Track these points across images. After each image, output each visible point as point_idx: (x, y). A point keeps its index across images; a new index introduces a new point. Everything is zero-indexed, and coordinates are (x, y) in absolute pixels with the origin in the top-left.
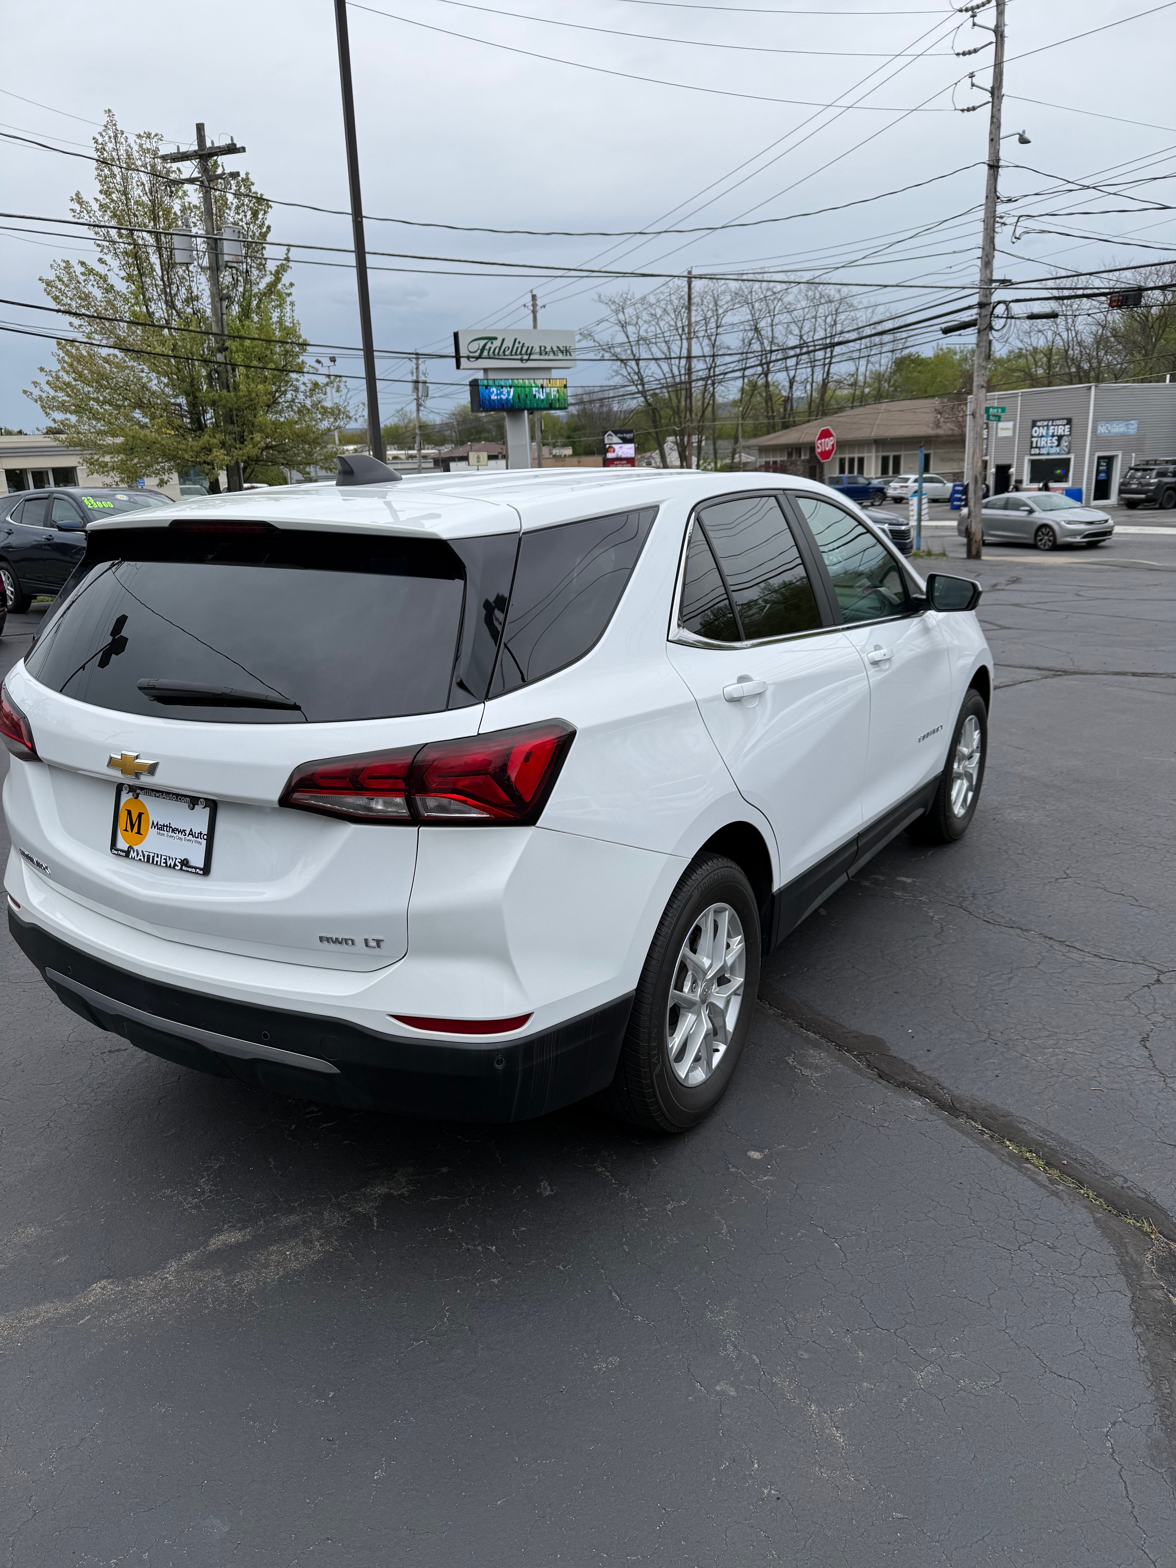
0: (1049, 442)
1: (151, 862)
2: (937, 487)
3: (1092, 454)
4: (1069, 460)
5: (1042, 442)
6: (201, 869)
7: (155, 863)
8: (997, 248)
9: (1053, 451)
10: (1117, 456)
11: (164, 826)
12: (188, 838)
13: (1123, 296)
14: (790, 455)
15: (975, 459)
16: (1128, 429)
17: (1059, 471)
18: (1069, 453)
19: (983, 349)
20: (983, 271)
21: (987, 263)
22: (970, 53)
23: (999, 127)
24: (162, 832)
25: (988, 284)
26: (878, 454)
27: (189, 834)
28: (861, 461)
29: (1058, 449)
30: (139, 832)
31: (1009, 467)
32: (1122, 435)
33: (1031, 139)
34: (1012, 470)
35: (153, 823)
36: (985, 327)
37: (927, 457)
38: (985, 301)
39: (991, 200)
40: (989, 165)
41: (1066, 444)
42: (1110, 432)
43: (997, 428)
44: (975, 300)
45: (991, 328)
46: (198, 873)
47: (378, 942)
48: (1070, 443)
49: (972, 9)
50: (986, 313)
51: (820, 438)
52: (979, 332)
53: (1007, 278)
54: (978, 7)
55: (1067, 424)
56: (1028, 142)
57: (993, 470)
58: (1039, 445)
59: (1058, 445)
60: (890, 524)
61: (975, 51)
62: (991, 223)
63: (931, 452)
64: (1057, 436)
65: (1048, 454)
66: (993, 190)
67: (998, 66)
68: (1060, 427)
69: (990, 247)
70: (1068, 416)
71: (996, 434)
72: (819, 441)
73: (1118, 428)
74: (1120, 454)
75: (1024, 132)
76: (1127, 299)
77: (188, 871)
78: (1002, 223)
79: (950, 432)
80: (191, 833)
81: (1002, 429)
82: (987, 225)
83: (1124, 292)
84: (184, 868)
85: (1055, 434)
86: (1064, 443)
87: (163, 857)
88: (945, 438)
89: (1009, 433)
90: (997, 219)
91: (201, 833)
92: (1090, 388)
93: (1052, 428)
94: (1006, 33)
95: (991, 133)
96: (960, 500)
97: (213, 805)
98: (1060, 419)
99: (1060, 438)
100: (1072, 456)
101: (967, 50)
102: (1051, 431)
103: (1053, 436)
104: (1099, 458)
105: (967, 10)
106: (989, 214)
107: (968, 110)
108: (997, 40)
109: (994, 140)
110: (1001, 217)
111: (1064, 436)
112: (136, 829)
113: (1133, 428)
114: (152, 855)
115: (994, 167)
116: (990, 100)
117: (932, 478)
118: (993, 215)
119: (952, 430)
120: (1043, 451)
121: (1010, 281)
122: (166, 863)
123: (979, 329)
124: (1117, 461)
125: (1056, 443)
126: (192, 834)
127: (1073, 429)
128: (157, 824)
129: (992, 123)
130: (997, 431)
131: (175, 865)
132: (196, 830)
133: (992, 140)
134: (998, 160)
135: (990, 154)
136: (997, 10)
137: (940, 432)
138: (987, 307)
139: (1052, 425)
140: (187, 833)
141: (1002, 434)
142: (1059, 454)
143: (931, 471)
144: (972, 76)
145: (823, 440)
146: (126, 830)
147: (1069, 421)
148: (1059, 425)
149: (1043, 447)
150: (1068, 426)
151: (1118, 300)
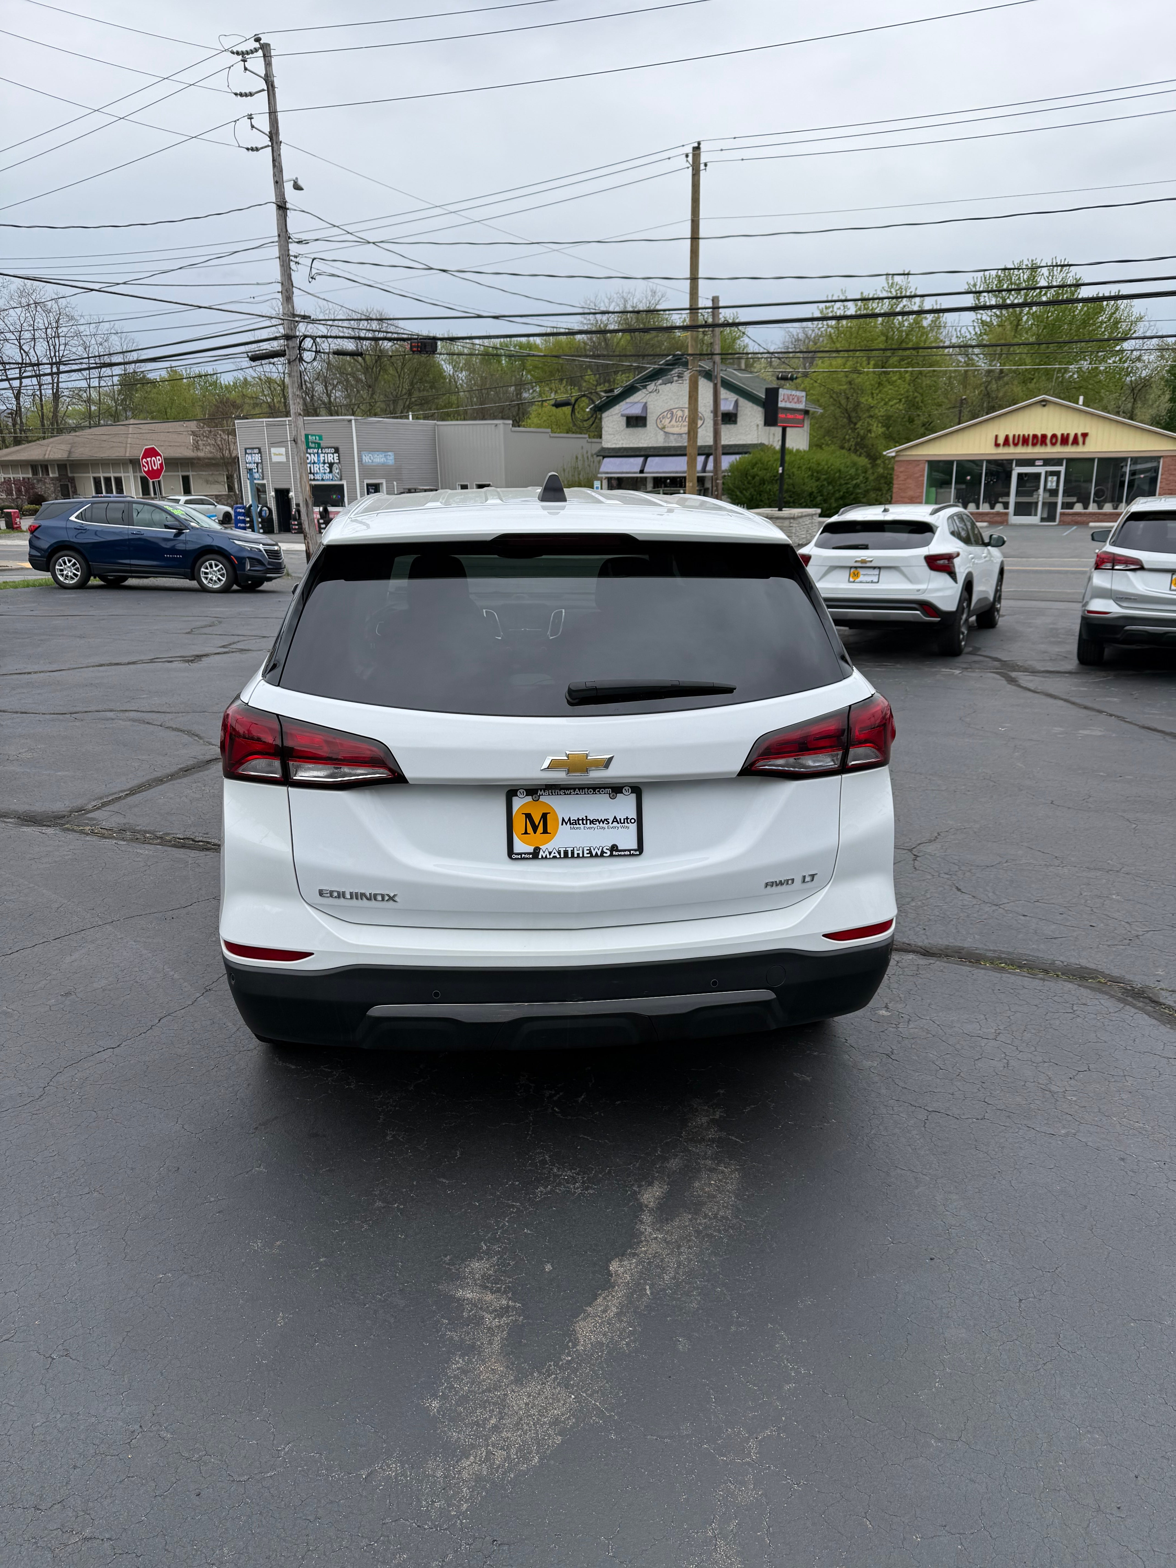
0: (321, 468)
1: (570, 856)
2: (209, 509)
3: (361, 482)
4: (343, 485)
5: (315, 468)
6: (635, 850)
7: (576, 856)
8: (294, 285)
9: (327, 476)
10: (382, 483)
11: (578, 820)
12: (612, 826)
13: (421, 343)
14: (35, 473)
15: (303, 483)
16: (387, 459)
17: (334, 496)
18: (341, 480)
19: (296, 378)
20: (285, 305)
21: (288, 298)
22: (246, 95)
23: (281, 171)
24: (578, 826)
25: (292, 318)
26: (135, 474)
27: (613, 821)
28: (119, 481)
29: (331, 475)
30: (545, 831)
31: (288, 491)
32: (383, 465)
33: (304, 188)
34: (292, 494)
35: (563, 820)
36: (294, 358)
37: (186, 480)
38: (291, 333)
39: (283, 239)
40: (278, 205)
41: (337, 471)
42: (372, 462)
43: (270, 454)
44: (281, 330)
45: (301, 359)
46: (633, 855)
47: (813, 876)
48: (340, 470)
49: (243, 53)
50: (293, 345)
51: (145, 456)
52: (289, 363)
53: (307, 314)
54: (248, 53)
55: (335, 452)
56: (301, 189)
57: (273, 494)
58: (312, 471)
59: (331, 472)
60: (263, 545)
61: (251, 94)
62: (286, 261)
63: (190, 474)
64: (328, 463)
65: (323, 480)
66: (284, 230)
67: (273, 114)
68: (329, 455)
69: (288, 283)
70: (335, 445)
71: (271, 459)
72: (144, 460)
73: (378, 459)
74: (384, 481)
75: (297, 178)
76: (425, 346)
77: (621, 855)
78: (296, 263)
79: (210, 455)
80: (615, 820)
81: (275, 454)
82: (283, 261)
83: (421, 339)
84: (614, 853)
85: (326, 461)
86: (336, 470)
87: (585, 849)
88: (207, 461)
89: (283, 459)
90: (292, 258)
91: (627, 818)
92: (350, 421)
93: (322, 455)
94: (276, 84)
95: (274, 175)
96: (244, 522)
97: (637, 789)
98: (328, 448)
99: (331, 465)
100: (344, 482)
101: (243, 92)
102: (322, 459)
103: (324, 463)
104: (368, 485)
105: (238, 53)
106: (283, 252)
107: (252, 149)
108: (268, 88)
109: (278, 183)
110: (296, 257)
111: (334, 463)
112: (540, 829)
113: (390, 459)
114: (570, 850)
115: (282, 208)
116: (270, 144)
117: (201, 500)
118: (287, 253)
119: (211, 452)
120: (318, 477)
121: (310, 317)
122: (590, 853)
123: (289, 360)
124: (382, 487)
125: (328, 470)
126: (617, 821)
127: (341, 457)
128: (569, 819)
129: (274, 166)
130: (270, 456)
131: (603, 852)
132: (621, 816)
133: (277, 182)
134: (285, 202)
135: (276, 195)
136: (265, 60)
137: (201, 454)
138: (294, 339)
139: (322, 453)
140: (611, 821)
141: (275, 459)
142: (332, 480)
143: (193, 494)
144: (250, 117)
145: (149, 459)
146: (526, 833)
147: (337, 450)
148: (327, 453)
149: (317, 473)
150: (336, 455)
151: (418, 346)
